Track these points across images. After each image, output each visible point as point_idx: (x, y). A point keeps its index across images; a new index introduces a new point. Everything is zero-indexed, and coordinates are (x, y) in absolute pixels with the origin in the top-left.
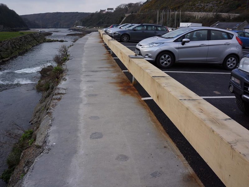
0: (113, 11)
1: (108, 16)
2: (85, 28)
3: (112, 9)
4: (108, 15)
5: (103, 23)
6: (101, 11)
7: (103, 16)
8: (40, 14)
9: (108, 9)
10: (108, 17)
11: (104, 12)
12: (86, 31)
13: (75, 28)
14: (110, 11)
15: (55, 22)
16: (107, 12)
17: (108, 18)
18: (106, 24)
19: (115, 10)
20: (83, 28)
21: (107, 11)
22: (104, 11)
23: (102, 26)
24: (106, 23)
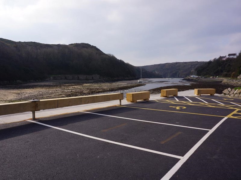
0: (235, 57)
1: (229, 62)
2: (200, 78)
3: (234, 55)
4: (229, 61)
5: (222, 71)
6: (221, 58)
7: (222, 64)
8: (160, 64)
9: (229, 55)
10: (229, 63)
11: (224, 59)
12: (200, 81)
13: (189, 77)
14: (231, 57)
15: (174, 72)
16: (228, 58)
17: (229, 65)
18: (225, 73)
19: (238, 55)
20: (197, 78)
21: (227, 57)
22: (224, 57)
23: (221, 75)
24: (225, 72)
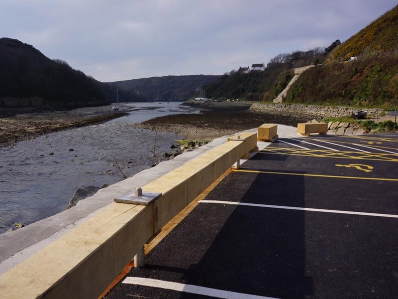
0: (262, 69)
1: (254, 77)
2: (211, 101)
3: (261, 65)
4: (255, 75)
5: (244, 91)
6: (241, 69)
7: (243, 79)
8: (142, 79)
9: (254, 66)
10: (254, 79)
11: (247, 72)
12: (211, 106)
13: (194, 101)
14: (257, 68)
15: (166, 92)
16: (252, 70)
17: (255, 81)
18: (250, 94)
19: (266, 66)
20: (206, 102)
21: (251, 68)
22: (246, 69)
23: (243, 97)
24: (249, 92)
